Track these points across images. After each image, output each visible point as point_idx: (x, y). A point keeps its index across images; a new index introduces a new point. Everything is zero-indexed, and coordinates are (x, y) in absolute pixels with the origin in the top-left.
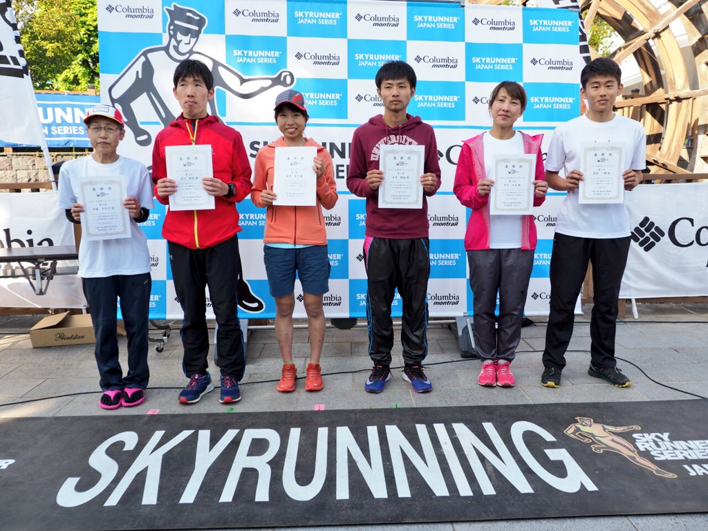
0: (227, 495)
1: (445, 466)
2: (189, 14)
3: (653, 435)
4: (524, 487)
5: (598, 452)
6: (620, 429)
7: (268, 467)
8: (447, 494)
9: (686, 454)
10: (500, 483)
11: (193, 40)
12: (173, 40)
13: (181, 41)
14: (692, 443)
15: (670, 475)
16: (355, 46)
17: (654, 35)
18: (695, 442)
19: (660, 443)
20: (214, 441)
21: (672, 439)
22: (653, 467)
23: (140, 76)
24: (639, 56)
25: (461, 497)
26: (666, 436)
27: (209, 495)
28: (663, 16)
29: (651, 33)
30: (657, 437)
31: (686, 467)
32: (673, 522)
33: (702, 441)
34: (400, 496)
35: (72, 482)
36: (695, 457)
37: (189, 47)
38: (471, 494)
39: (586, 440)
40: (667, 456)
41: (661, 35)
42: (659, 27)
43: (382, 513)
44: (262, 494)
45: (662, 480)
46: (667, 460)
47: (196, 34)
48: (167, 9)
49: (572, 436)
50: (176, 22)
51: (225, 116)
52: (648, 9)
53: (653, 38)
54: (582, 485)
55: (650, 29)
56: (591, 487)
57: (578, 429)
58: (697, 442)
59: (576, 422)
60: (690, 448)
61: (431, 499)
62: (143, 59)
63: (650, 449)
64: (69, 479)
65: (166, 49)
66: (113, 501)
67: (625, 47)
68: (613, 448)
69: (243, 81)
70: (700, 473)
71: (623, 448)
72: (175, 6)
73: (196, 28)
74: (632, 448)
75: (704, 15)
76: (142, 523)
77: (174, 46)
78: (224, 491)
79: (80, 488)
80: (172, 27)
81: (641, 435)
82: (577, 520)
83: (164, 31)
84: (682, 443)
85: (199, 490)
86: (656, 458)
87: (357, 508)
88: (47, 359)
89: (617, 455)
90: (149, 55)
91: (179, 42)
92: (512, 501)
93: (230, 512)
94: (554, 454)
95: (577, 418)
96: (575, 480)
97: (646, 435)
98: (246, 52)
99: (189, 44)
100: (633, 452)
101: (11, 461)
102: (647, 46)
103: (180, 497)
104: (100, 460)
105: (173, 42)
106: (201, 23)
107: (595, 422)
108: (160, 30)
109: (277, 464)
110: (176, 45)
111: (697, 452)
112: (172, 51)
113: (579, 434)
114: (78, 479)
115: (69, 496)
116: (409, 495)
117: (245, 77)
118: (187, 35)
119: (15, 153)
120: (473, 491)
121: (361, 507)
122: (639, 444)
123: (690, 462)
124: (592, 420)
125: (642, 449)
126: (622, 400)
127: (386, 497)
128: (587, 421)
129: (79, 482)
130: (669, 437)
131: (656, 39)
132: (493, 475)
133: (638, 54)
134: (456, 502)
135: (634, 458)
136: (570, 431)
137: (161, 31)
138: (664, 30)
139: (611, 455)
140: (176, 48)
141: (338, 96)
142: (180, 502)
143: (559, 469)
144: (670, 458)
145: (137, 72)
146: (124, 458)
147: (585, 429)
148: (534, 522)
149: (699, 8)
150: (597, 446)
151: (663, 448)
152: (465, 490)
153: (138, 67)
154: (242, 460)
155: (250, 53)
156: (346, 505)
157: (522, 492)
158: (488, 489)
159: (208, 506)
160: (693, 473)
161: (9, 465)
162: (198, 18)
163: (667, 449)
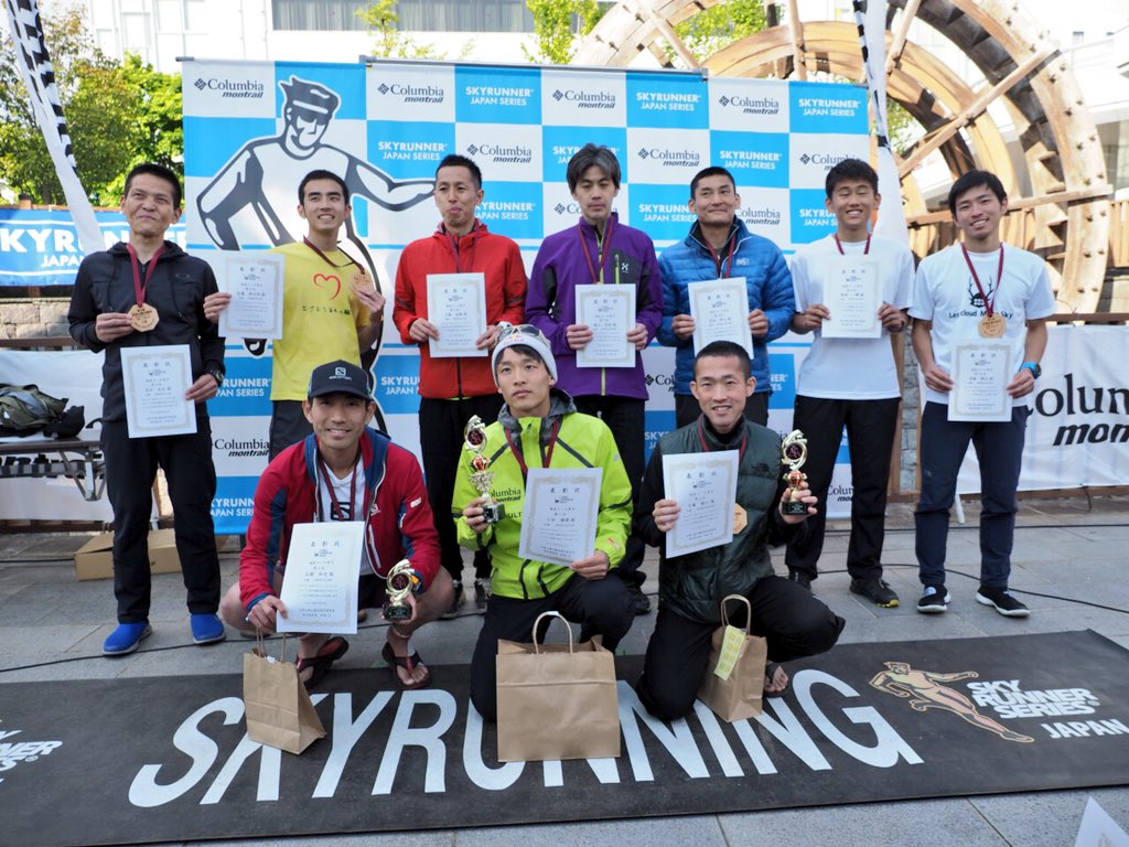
0: (383, 784)
1: (700, 735)
2: (314, 91)
3: (996, 684)
4: (816, 761)
5: (919, 709)
6: (949, 677)
7: (442, 743)
8: (706, 774)
9: (1044, 708)
10: (782, 758)
11: (320, 128)
12: (291, 127)
13: (302, 129)
14: (1051, 694)
15: (1024, 739)
16: (552, 136)
17: (966, 122)
18: (1057, 691)
19: (1007, 695)
20: (357, 709)
21: (1023, 688)
22: (999, 729)
23: (243, 180)
24: (947, 151)
25: (726, 778)
26: (1014, 684)
27: (356, 785)
28: (978, 96)
29: (962, 119)
30: (1002, 686)
31: (1046, 726)
32: (1033, 803)
33: (1066, 691)
34: (637, 779)
35: (149, 771)
36: (1057, 713)
37: (313, 139)
38: (741, 774)
39: (902, 694)
40: (1017, 713)
41: (976, 121)
42: (973, 110)
43: (613, 805)
44: (435, 781)
45: (1014, 745)
46: (1018, 718)
47: (325, 120)
48: (283, 85)
49: (881, 688)
50: (296, 103)
51: (366, 235)
52: (956, 86)
53: (966, 127)
54: (900, 756)
55: (961, 113)
56: (913, 758)
57: (889, 679)
58: (1059, 692)
59: (886, 668)
60: (1050, 701)
61: (684, 782)
62: (247, 155)
63: (993, 703)
64: (145, 766)
65: (281, 141)
66: (213, 796)
67: (927, 140)
68: (940, 704)
69: (392, 186)
70: (1066, 735)
71: (956, 705)
72: (293, 79)
73: (325, 111)
74: (968, 702)
75: (1035, 94)
76: (259, 828)
77: (293, 137)
78: (378, 779)
79: (163, 779)
80: (289, 110)
81: (979, 684)
82: (897, 806)
83: (278, 115)
84: (1038, 693)
85: (341, 778)
86: (1002, 716)
87: (577, 798)
88: (101, 596)
89: (947, 713)
90: (258, 150)
91: (299, 131)
92: (801, 782)
93: (389, 808)
94: (856, 715)
95: (888, 664)
96: (889, 749)
97: (986, 684)
98: (396, 145)
99: (314, 133)
100: (970, 708)
101: (57, 744)
102: (958, 137)
103: (314, 789)
104: (189, 738)
105: (292, 131)
106: (331, 103)
107: (913, 668)
108: (271, 114)
109: (454, 739)
110: (296, 135)
111: (1059, 705)
112: (289, 144)
113: (892, 686)
114: (159, 766)
115: (146, 791)
116: (651, 778)
117: (395, 181)
118: (311, 121)
119: (44, 299)
120: (744, 770)
121: (581, 796)
122: (977, 697)
123: (1051, 720)
124: (909, 666)
125: (982, 703)
126: (949, 637)
127: (618, 781)
128: (901, 667)
129: (161, 770)
130: (1019, 686)
131: (969, 128)
132: (772, 746)
133: (946, 149)
134: (720, 786)
135: (971, 717)
136: (878, 681)
137: (273, 115)
138: (980, 115)
139: (939, 713)
140: (295, 140)
141: (529, 206)
142: (314, 796)
143: (866, 736)
144: (1022, 715)
145: (239, 174)
146: (225, 735)
147: (899, 678)
148: (834, 811)
149: (1026, 84)
150: (918, 702)
151: (1012, 702)
152: (731, 768)
153: (240, 166)
154: (402, 735)
155: (403, 146)
156: (559, 795)
157: (815, 769)
158: (765, 766)
159: (355, 800)
160: (1055, 735)
161: (54, 749)
162: (327, 97)
163: (1018, 703)
